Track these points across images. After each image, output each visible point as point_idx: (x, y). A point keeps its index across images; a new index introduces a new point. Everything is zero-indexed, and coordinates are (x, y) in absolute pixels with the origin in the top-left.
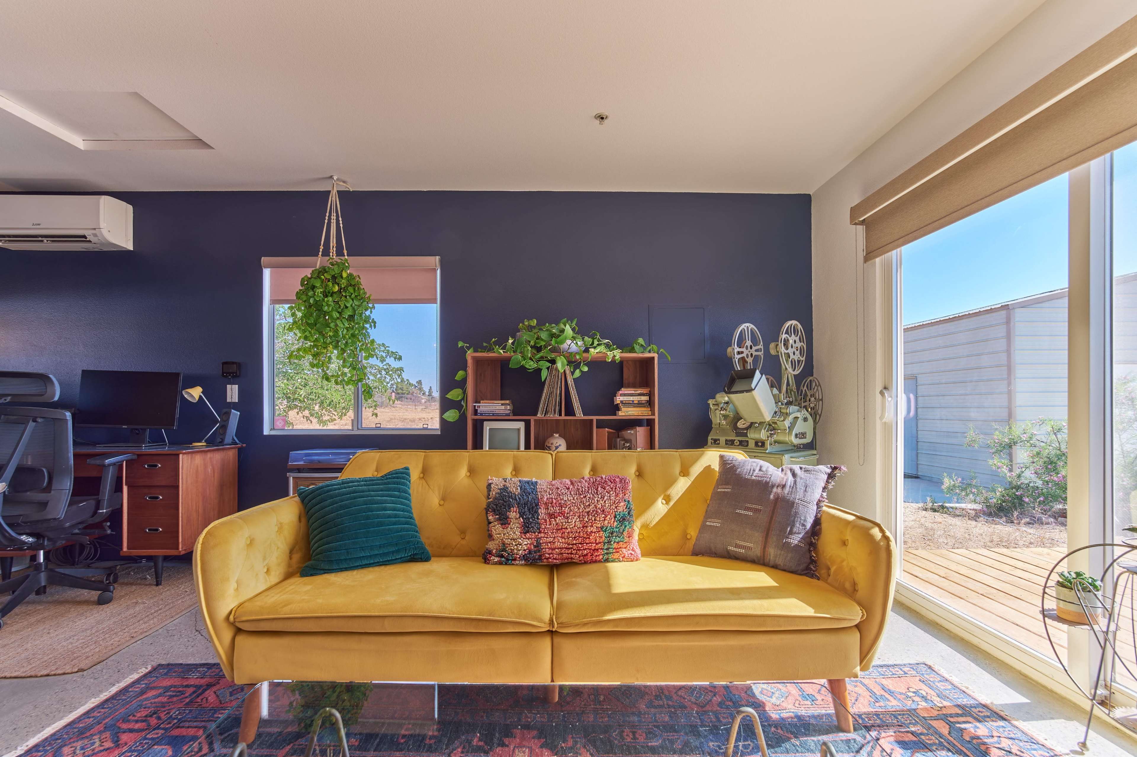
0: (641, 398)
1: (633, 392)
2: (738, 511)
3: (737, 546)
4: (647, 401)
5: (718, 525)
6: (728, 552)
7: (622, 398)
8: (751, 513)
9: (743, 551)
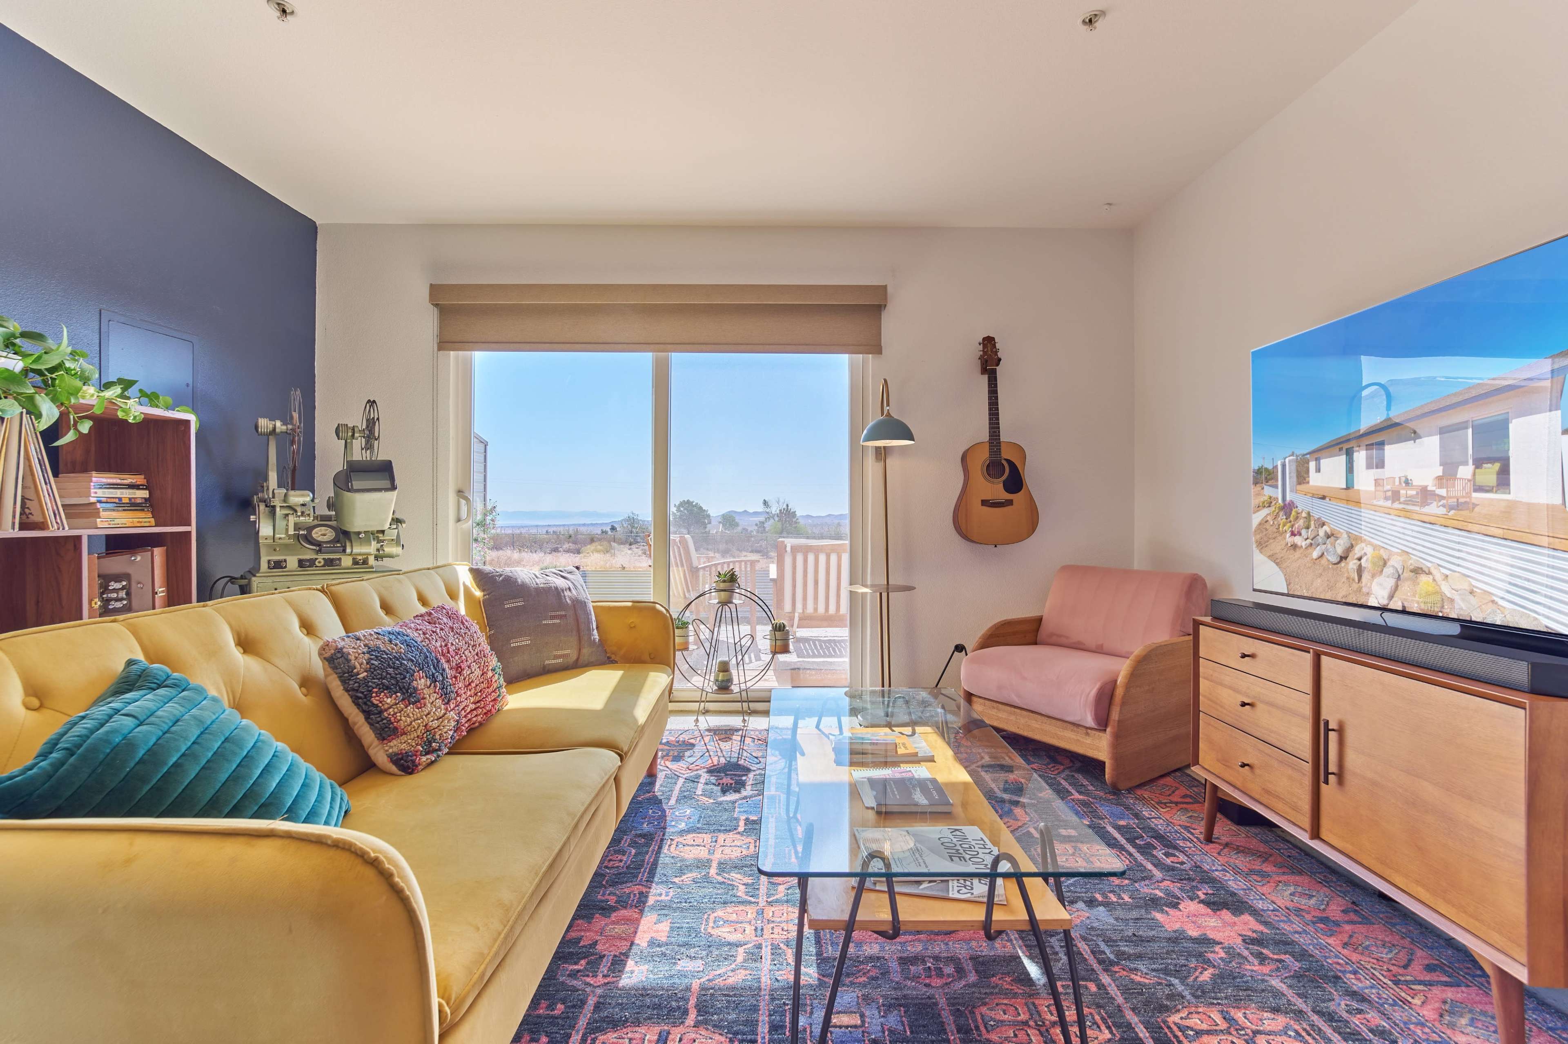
0: (135, 494)
1: (119, 481)
2: (545, 622)
3: (556, 657)
4: (145, 499)
5: (528, 642)
6: (544, 667)
7: (101, 493)
8: (558, 621)
9: (561, 660)
